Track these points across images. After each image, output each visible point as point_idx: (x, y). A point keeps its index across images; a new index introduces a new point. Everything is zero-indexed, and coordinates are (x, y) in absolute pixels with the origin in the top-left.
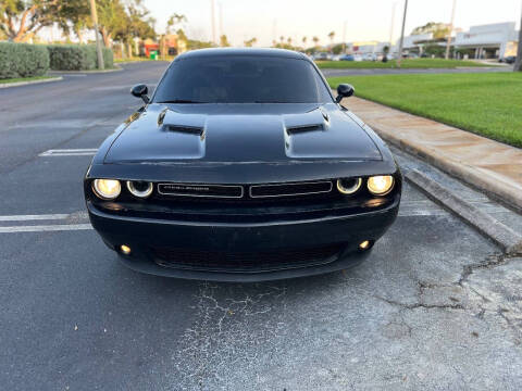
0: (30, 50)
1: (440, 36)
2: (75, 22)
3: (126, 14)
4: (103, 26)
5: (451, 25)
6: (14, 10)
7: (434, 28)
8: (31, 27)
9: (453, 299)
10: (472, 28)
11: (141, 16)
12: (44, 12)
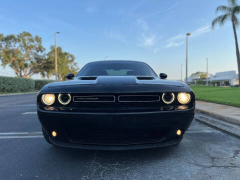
0: (27, 81)
1: (203, 77)
2: (48, 72)
3: (69, 69)
4: (59, 73)
5: (207, 73)
6: (23, 67)
7: (200, 74)
8: (29, 74)
9: (231, 164)
10: (216, 74)
11: (75, 70)
12: (35, 68)
